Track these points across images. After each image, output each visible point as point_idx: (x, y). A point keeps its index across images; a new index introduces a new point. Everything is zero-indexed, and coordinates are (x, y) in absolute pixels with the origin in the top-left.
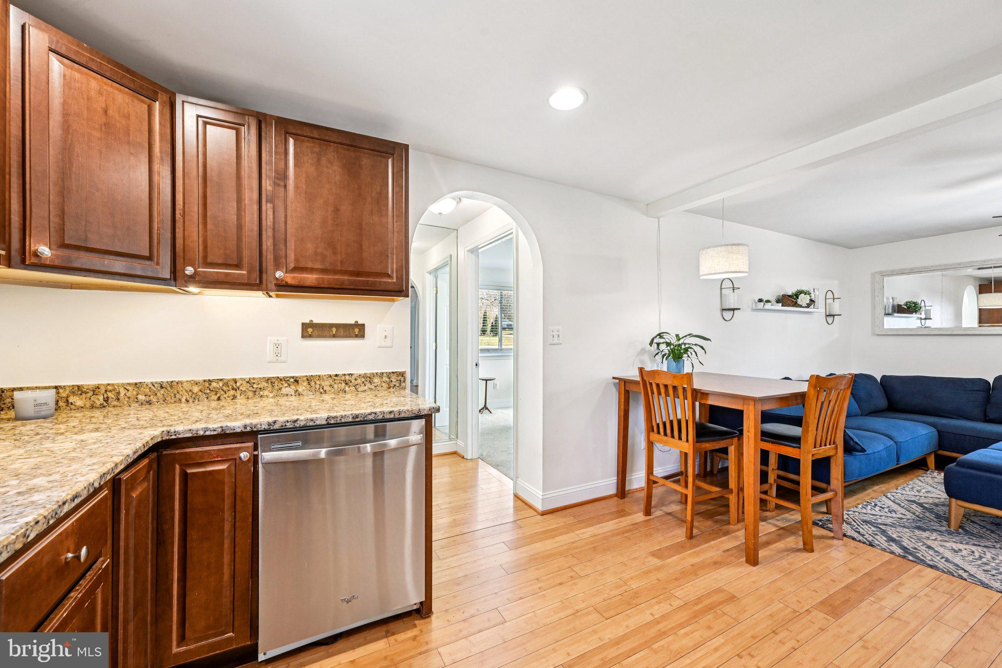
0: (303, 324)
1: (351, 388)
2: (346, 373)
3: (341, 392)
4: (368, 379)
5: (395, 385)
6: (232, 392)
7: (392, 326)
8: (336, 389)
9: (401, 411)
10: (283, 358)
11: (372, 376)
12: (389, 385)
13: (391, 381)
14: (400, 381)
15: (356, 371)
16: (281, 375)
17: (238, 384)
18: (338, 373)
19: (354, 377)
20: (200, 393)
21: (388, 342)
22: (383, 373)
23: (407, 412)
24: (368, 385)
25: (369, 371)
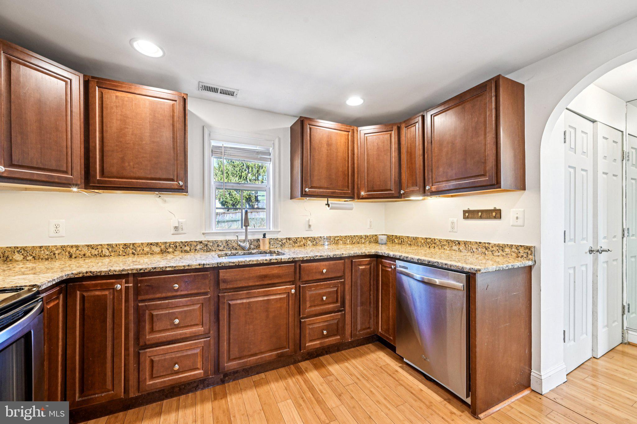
0: (464, 211)
1: (489, 252)
2: (486, 242)
3: (483, 254)
4: (501, 248)
5: (522, 256)
6: (434, 245)
7: (523, 210)
8: (480, 251)
9: (452, 265)
10: (455, 230)
11: (504, 246)
12: (517, 255)
13: (519, 252)
14: (527, 253)
15: (493, 242)
16: (452, 239)
17: (436, 241)
18: (481, 241)
19: (491, 245)
20: (424, 243)
21: (520, 222)
22: (512, 245)
23: (455, 266)
24: (501, 252)
25: (501, 242)
